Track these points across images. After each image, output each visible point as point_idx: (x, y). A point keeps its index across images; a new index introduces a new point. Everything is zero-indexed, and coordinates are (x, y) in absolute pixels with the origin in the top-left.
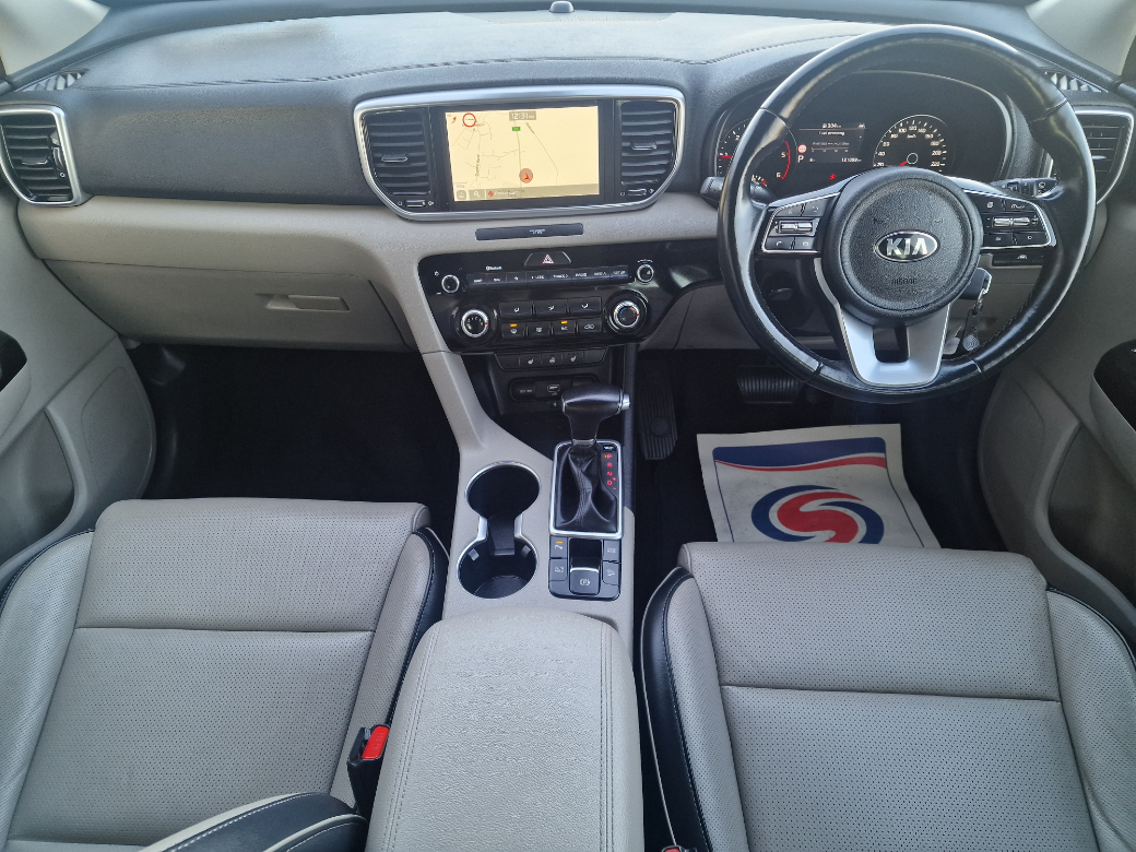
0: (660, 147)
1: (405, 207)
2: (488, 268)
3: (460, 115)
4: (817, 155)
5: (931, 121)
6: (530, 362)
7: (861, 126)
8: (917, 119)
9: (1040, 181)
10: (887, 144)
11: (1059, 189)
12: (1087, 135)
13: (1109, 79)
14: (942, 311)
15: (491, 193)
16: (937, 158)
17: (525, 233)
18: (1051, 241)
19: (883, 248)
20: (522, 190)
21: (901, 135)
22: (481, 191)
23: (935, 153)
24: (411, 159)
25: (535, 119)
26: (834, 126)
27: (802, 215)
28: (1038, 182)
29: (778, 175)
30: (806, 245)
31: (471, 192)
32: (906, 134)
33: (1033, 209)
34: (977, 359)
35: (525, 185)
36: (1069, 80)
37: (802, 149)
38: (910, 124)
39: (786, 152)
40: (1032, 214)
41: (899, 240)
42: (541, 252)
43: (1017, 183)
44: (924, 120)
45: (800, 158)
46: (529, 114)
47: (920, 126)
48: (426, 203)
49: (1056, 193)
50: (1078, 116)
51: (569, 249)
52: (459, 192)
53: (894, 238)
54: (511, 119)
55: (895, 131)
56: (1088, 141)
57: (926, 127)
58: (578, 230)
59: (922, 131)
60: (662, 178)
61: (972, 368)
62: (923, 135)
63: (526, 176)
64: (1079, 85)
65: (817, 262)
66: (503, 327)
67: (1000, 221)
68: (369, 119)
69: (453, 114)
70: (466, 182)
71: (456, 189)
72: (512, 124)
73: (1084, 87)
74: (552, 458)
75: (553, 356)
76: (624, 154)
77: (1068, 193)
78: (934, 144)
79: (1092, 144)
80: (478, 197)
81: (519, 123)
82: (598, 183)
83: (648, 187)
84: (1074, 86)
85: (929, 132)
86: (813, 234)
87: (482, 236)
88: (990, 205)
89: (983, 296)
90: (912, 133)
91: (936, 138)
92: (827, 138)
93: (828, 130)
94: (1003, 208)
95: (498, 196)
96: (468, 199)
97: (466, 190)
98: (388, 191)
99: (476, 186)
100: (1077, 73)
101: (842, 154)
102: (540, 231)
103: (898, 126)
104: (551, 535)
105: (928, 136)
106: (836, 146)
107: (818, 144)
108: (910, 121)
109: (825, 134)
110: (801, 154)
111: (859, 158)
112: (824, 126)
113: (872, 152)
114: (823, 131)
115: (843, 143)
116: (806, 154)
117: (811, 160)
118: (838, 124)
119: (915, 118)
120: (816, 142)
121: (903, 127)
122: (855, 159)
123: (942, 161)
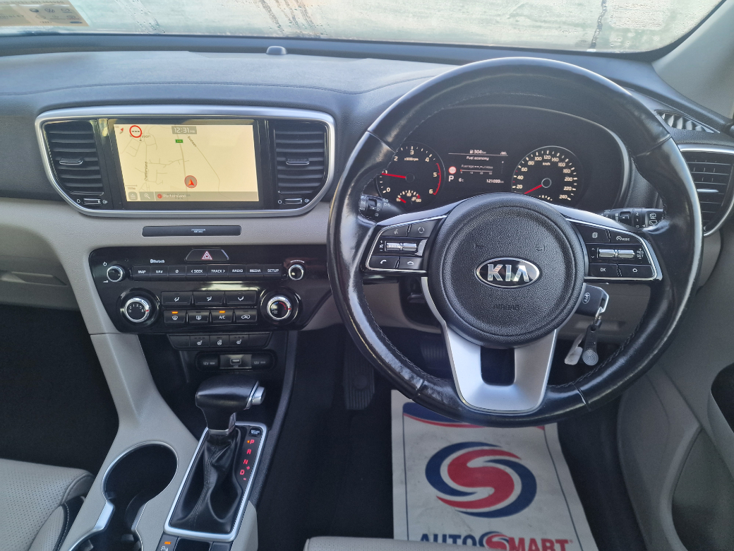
0: (312, 163)
1: (82, 204)
2: (152, 261)
3: (127, 127)
4: (465, 175)
5: (562, 152)
6: (199, 343)
7: (504, 153)
8: (551, 150)
9: (651, 212)
10: (525, 169)
11: (664, 224)
12: (691, 170)
13: (722, 122)
14: (549, 336)
15: (160, 196)
16: (569, 184)
17: (188, 232)
18: (657, 275)
19: (484, 273)
20: (188, 194)
21: (537, 162)
22: (151, 194)
24: (86, 164)
25: (196, 133)
26: (481, 152)
27: (408, 235)
28: (649, 213)
29: (431, 191)
30: (414, 265)
31: (142, 194)
32: (541, 162)
33: (638, 241)
34: (583, 388)
35: (190, 190)
36: (685, 121)
37: (453, 170)
38: (545, 154)
39: (437, 172)
40: (636, 246)
41: (499, 267)
42: (201, 249)
43: (629, 212)
44: (557, 151)
45: (451, 178)
46: (190, 129)
47: (554, 156)
48: (101, 201)
49: (662, 228)
50: (684, 154)
51: (227, 248)
52: (130, 193)
53: (495, 264)
54: (174, 132)
55: (532, 159)
56: (693, 175)
57: (559, 157)
58: (236, 231)
59: (555, 160)
60: (316, 190)
61: (576, 399)
62: (556, 164)
63: (191, 182)
64: (694, 126)
65: (425, 280)
66: (166, 314)
67: (604, 252)
68: (49, 128)
69: (121, 126)
70: (136, 184)
71: (127, 191)
72: (176, 137)
73: (699, 128)
74: (198, 439)
75: (219, 338)
76: (280, 168)
77: (673, 228)
78: (566, 171)
79: (695, 178)
80: (148, 199)
81: (181, 137)
82: (257, 190)
83: (304, 197)
84: (689, 126)
85: (562, 160)
86: (420, 253)
87: (147, 232)
88: (595, 235)
89: (600, 314)
90: (546, 161)
91: (567, 167)
92: (473, 162)
93: (474, 155)
94: (608, 239)
95: (165, 199)
96: (139, 200)
97: (137, 191)
98: (67, 190)
99: (144, 189)
100: (692, 116)
101: (487, 176)
102: (201, 231)
103: (535, 155)
104: (164, 533)
105: (560, 165)
106: (481, 169)
107: (466, 166)
108: (545, 150)
109: (472, 158)
110: (451, 174)
111: (501, 180)
112: (471, 152)
113: (512, 176)
114: (470, 156)
115: (487, 167)
116: (456, 175)
117: (460, 180)
118: (483, 151)
119: (550, 149)
120: (465, 165)
121: (539, 156)
122: (498, 181)
123: (573, 187)
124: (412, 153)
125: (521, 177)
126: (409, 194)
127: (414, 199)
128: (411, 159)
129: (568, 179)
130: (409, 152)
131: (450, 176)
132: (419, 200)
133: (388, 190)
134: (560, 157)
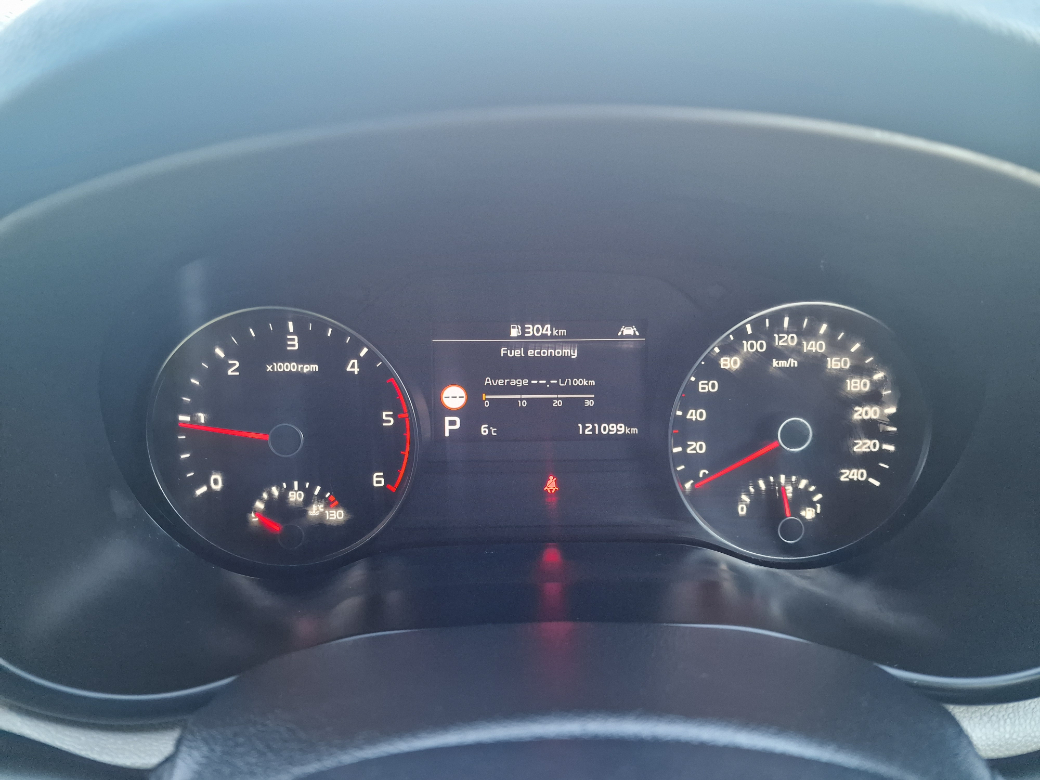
4: (501, 413)
5: (838, 320)
7: (628, 331)
8: (796, 315)
10: (707, 387)
16: (871, 429)
21: (751, 359)
23: (861, 413)
26: (547, 330)
29: (378, 480)
32: (766, 357)
37: (454, 397)
38: (777, 329)
39: (394, 408)
44: (817, 315)
45: (451, 425)
47: (810, 334)
55: (729, 349)
57: (827, 338)
59: (814, 347)
62: (818, 361)
78: (857, 385)
85: (836, 348)
90: (782, 354)
91: (858, 370)
92: (525, 367)
93: (525, 342)
101: (575, 412)
103: (741, 335)
105: (835, 364)
106: (556, 390)
107: (500, 382)
108: (776, 319)
109: (517, 353)
110: (452, 412)
111: (628, 425)
112: (514, 332)
113: (669, 408)
114: (511, 347)
115: (578, 382)
116: (468, 413)
117: (484, 430)
118: (555, 325)
119: (791, 312)
120: (495, 378)
121: (755, 337)
122: (620, 429)
123: (885, 438)
124: (294, 344)
125: (696, 415)
126: (296, 497)
127: (315, 510)
128: (291, 367)
129: (863, 413)
130: (284, 342)
131: (447, 419)
132: (336, 515)
133: (217, 481)
134: (830, 338)
